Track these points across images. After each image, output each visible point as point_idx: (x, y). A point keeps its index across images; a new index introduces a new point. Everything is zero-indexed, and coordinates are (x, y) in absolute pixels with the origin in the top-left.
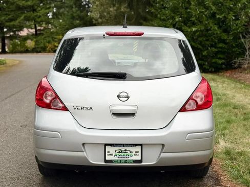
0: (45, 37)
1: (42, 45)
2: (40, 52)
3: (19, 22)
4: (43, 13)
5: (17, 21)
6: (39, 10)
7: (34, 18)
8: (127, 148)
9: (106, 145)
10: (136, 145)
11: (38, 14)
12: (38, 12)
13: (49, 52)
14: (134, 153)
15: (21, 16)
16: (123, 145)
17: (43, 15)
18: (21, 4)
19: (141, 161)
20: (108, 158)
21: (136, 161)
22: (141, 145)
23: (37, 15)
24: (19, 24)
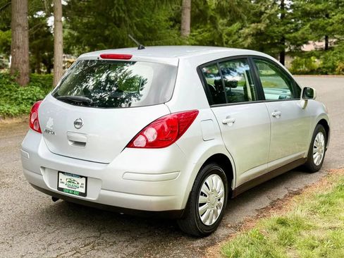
0: (336, 53)
1: (330, 64)
2: (326, 74)
3: (303, 33)
4: (337, 20)
5: (300, 32)
6: (333, 15)
7: (323, 26)
8: (76, 179)
9: (59, 172)
10: (82, 177)
11: (330, 20)
12: (330, 18)
13: (339, 74)
14: (80, 185)
15: (306, 25)
16: (72, 175)
17: (336, 22)
18: (308, 9)
19: (85, 195)
20: (61, 186)
21: (81, 194)
22: (86, 178)
23: (329, 22)
24: (302, 36)
